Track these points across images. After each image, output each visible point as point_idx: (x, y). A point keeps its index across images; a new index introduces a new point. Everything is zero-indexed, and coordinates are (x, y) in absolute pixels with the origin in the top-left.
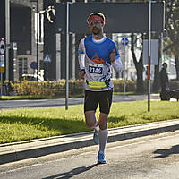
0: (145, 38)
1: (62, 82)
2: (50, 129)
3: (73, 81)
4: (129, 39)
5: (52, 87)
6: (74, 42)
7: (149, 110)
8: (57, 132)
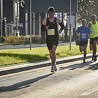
0: (69, 15)
1: (28, 36)
2: (22, 59)
3: (34, 36)
4: (61, 16)
5: (23, 39)
6: (34, 17)
7: (70, 50)
8: (26, 61)
